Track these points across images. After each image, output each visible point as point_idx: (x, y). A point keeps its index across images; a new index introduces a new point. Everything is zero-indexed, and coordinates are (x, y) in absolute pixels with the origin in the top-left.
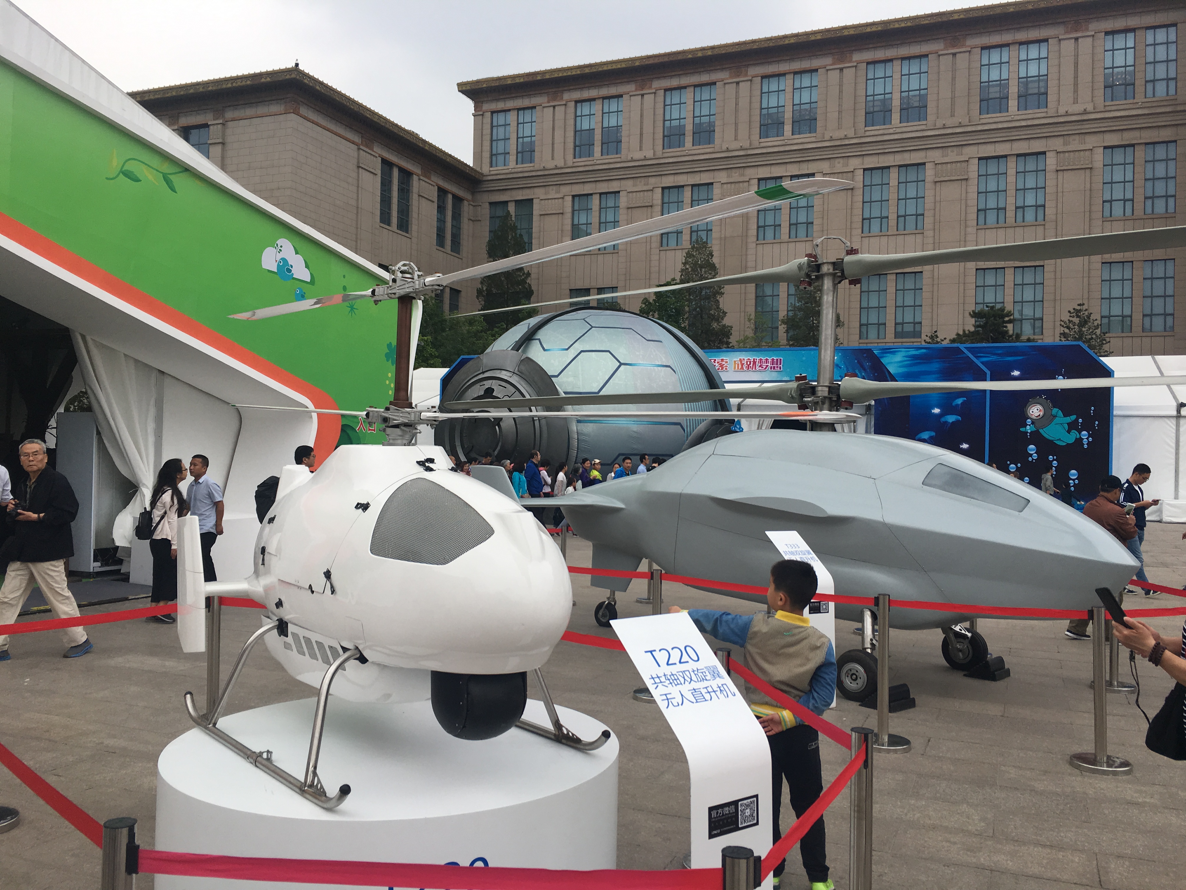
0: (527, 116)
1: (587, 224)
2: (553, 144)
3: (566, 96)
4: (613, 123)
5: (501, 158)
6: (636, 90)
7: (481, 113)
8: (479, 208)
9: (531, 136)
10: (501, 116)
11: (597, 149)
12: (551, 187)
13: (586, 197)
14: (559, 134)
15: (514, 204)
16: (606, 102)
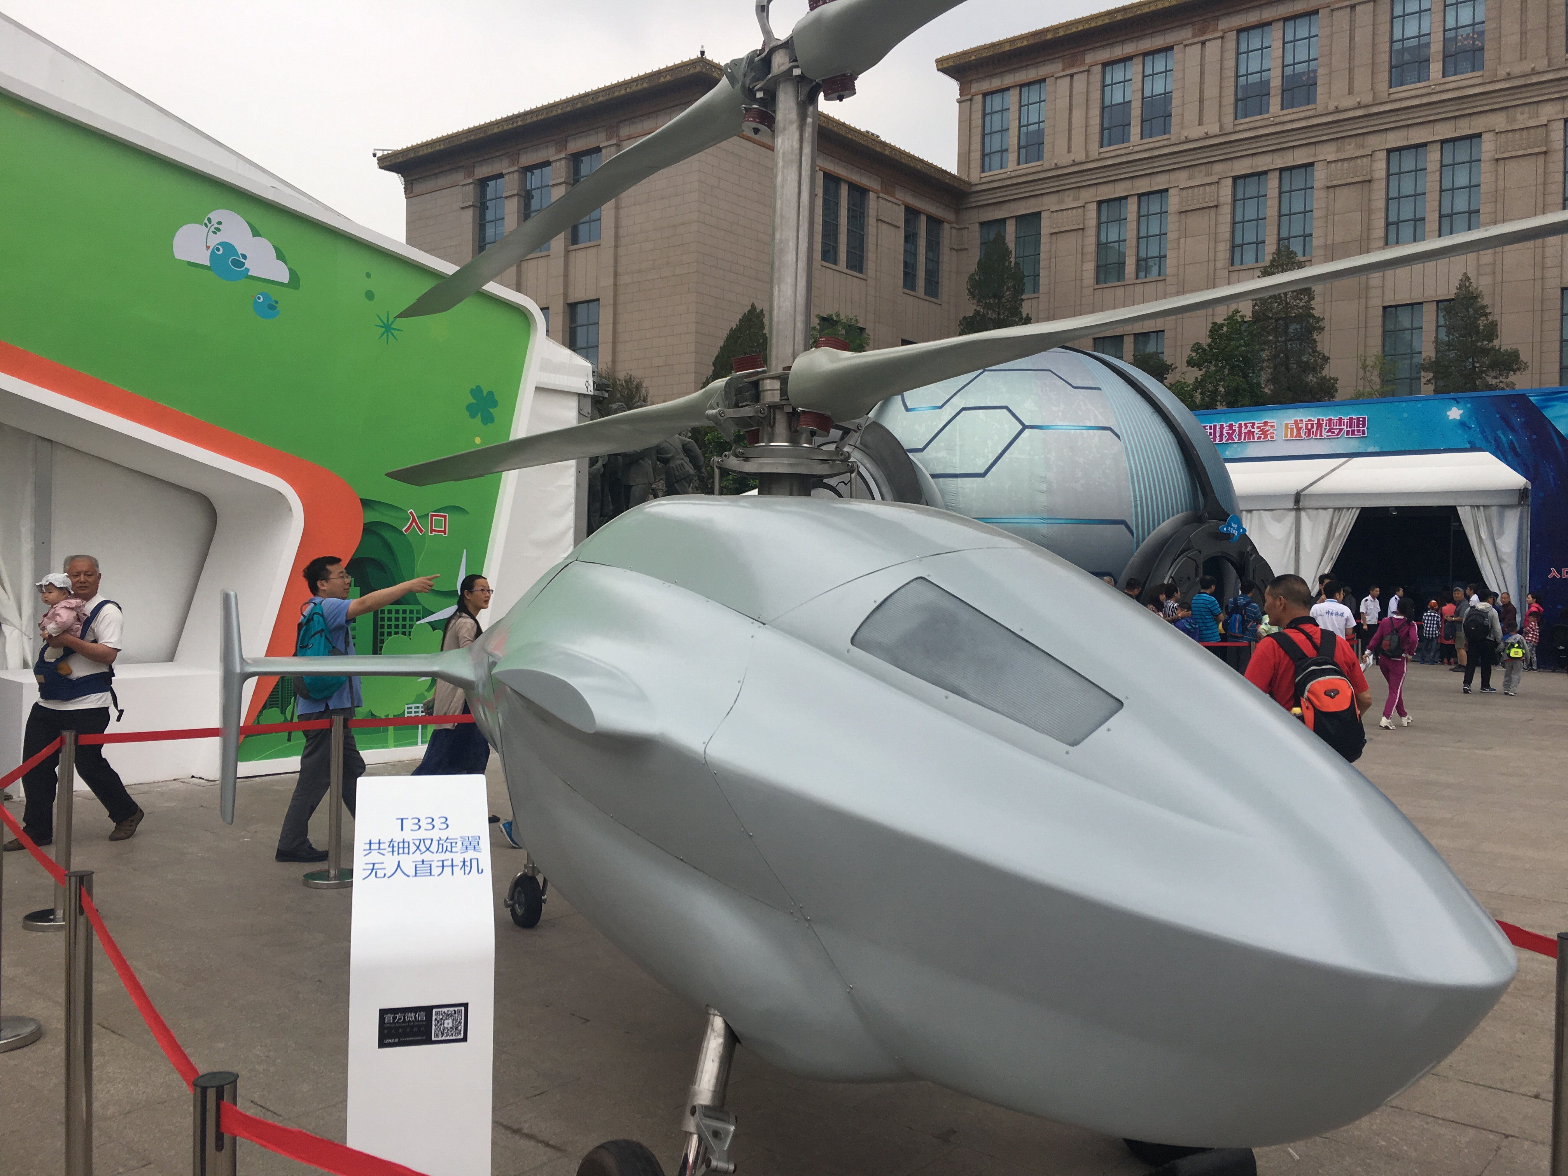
0: (1034, 94)
1: (1119, 241)
2: (1070, 130)
3: (1089, 58)
4: (1159, 88)
5: (996, 158)
6: (1194, 36)
7: (969, 97)
8: (965, 232)
9: (1039, 123)
10: (997, 98)
11: (1135, 130)
12: (1067, 193)
13: (1117, 203)
14: (1078, 115)
15: (1013, 221)
16: (1149, 59)
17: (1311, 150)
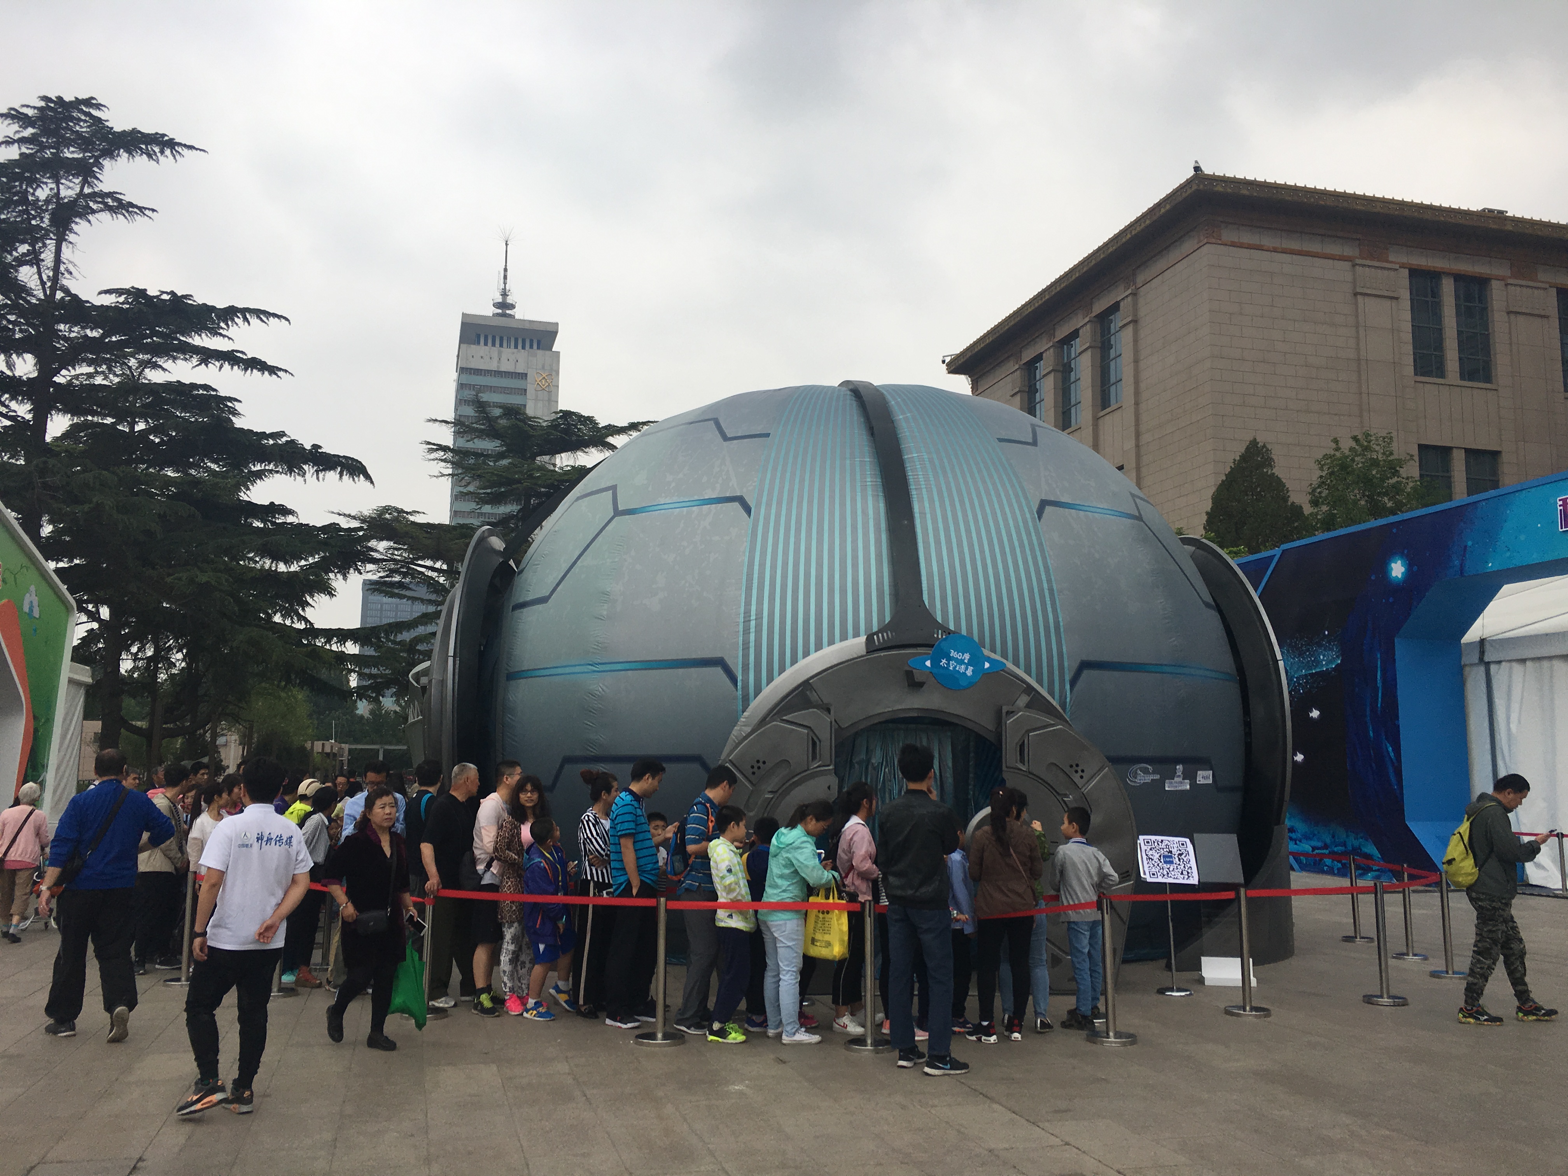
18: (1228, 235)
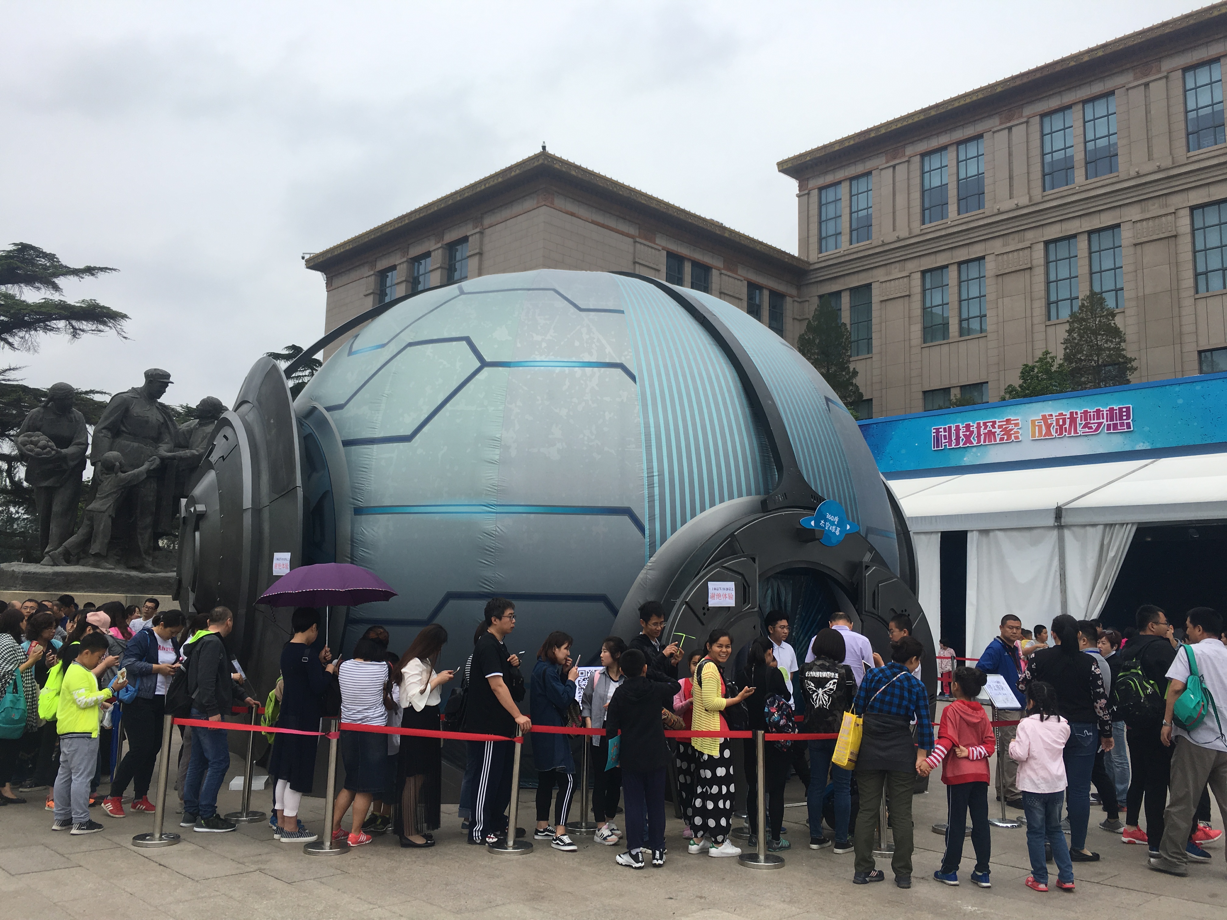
0: (862, 185)
1: (943, 305)
2: (894, 213)
3: (909, 150)
4: (972, 170)
5: (831, 241)
6: (1001, 124)
7: (806, 192)
8: (807, 303)
9: (867, 208)
10: (831, 191)
11: (952, 209)
12: (893, 266)
13: (939, 271)
14: (901, 200)
15: (848, 293)
16: (962, 148)
17: (1117, 212)
18: (559, 202)
